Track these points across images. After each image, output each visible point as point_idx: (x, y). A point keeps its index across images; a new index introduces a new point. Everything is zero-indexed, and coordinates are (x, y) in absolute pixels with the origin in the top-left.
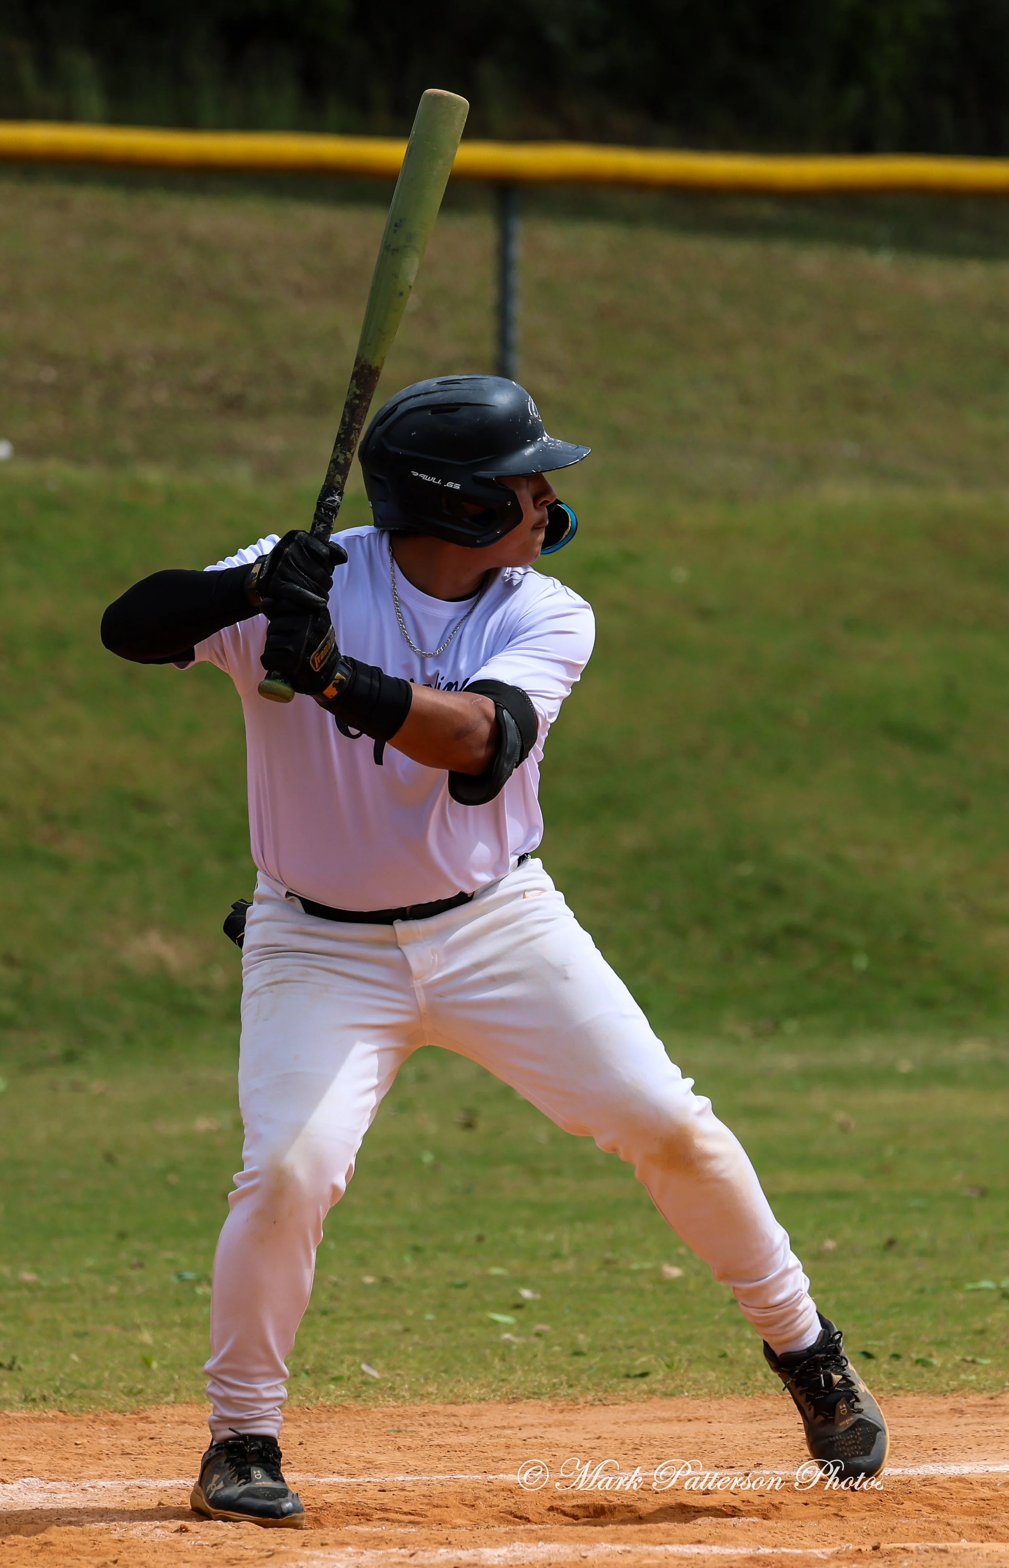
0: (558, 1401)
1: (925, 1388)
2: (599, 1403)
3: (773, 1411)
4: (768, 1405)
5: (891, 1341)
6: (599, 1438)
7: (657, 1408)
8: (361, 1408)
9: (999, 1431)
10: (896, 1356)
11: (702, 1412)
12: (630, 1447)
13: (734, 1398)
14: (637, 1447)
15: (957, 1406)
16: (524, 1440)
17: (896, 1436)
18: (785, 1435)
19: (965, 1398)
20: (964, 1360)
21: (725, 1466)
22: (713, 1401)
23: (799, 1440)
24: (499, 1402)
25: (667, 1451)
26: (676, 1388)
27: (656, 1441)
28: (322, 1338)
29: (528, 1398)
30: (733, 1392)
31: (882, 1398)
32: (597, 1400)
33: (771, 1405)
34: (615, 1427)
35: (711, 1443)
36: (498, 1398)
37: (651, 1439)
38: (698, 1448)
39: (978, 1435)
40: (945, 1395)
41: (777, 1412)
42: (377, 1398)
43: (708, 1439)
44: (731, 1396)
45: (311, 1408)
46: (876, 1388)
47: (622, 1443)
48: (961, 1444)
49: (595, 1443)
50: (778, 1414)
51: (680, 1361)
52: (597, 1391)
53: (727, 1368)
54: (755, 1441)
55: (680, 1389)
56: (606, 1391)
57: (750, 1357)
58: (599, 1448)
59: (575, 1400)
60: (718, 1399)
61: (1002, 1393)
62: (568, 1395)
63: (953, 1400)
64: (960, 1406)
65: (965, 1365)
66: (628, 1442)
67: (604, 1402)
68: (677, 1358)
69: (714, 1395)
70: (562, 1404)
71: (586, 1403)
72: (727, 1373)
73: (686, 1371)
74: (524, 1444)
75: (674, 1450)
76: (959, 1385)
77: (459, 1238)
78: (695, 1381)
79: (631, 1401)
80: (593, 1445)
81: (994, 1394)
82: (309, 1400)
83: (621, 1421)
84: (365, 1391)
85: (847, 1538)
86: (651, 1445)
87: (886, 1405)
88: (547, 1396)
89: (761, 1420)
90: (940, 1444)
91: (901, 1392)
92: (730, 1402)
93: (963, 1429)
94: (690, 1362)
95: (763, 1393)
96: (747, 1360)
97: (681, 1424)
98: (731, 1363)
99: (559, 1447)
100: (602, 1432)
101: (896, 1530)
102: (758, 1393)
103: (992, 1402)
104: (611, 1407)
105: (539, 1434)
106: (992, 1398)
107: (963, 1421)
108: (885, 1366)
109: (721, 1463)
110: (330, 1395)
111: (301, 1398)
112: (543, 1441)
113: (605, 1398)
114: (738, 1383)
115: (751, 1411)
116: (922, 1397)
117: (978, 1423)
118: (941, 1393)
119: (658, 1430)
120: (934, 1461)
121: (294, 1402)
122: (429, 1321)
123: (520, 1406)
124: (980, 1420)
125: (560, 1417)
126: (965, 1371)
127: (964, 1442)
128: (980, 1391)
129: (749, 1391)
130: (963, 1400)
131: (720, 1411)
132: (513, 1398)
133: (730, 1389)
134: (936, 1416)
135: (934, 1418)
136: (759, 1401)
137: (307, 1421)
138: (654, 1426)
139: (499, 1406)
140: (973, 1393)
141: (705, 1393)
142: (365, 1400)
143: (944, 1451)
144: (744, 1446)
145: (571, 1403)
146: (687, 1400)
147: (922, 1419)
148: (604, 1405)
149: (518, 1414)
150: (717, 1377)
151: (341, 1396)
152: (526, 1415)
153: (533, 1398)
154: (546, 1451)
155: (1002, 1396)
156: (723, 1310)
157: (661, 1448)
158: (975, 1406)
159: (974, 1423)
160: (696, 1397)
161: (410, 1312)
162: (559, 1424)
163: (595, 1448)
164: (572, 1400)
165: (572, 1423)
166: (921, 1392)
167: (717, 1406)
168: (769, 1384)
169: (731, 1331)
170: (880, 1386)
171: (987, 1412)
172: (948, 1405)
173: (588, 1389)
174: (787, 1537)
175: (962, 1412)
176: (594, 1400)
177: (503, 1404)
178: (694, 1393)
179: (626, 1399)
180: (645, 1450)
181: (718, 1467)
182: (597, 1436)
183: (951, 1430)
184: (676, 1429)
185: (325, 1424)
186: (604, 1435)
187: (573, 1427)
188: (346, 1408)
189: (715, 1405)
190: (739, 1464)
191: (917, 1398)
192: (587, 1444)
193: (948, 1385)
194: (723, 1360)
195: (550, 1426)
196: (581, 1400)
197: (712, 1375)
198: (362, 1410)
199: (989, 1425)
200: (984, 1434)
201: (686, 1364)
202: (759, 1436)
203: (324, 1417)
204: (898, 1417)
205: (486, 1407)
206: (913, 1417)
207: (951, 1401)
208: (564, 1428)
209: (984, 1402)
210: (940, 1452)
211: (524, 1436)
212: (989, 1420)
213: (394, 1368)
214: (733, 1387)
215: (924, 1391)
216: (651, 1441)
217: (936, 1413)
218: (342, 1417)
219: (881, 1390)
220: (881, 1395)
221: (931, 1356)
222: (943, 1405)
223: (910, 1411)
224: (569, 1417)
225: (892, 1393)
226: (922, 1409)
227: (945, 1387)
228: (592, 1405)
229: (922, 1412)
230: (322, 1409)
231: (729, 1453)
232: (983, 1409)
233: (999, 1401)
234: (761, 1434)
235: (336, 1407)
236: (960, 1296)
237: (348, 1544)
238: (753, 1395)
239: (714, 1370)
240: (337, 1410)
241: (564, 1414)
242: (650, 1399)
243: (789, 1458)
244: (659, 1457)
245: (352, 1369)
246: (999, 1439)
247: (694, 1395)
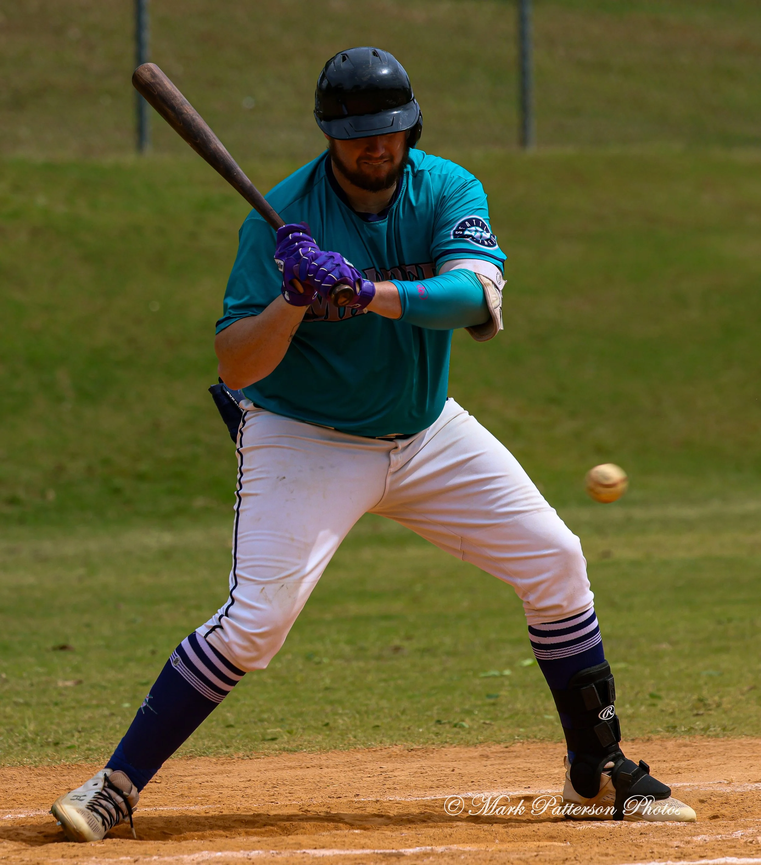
0: (220, 757)
1: (462, 742)
2: (247, 758)
3: (363, 760)
4: (359, 756)
5: (435, 711)
6: (250, 780)
7: (286, 760)
8: (90, 765)
9: (513, 768)
10: (439, 722)
11: (315, 762)
12: (270, 786)
13: (336, 752)
14: (275, 786)
15: (485, 753)
16: (200, 784)
17: (446, 774)
18: (372, 775)
19: (490, 748)
20: (484, 723)
21: (335, 796)
22: (323, 754)
23: (382, 778)
24: (181, 759)
25: (295, 788)
26: (297, 747)
27: (287, 782)
28: (57, 720)
29: (200, 756)
30: (335, 748)
31: (434, 749)
32: (246, 756)
33: (361, 756)
34: (259, 774)
35: (324, 782)
36: (180, 757)
37: (284, 780)
38: (315, 785)
39: (500, 772)
40: (475, 746)
41: (366, 760)
42: (100, 758)
43: (321, 779)
44: (333, 750)
45: (56, 767)
46: (430, 743)
47: (265, 784)
48: (490, 778)
49: (248, 784)
50: (365, 762)
51: (297, 729)
52: (246, 751)
53: (328, 733)
54: (353, 780)
55: (300, 747)
56: (251, 750)
57: (342, 725)
58: (251, 787)
59: (231, 756)
60: (326, 752)
61: (513, 744)
62: (226, 753)
63: (481, 749)
64: (486, 753)
65: (485, 726)
66: (269, 782)
67: (250, 757)
68: (294, 727)
69: (323, 750)
70: (223, 759)
71: (238, 758)
72: (328, 736)
73: (301, 736)
74: (200, 787)
75: (300, 787)
76: (484, 739)
77: (139, 653)
78: (309, 742)
79: (268, 756)
80: (246, 786)
81: (508, 744)
82: (55, 761)
83: (262, 769)
84: (91, 755)
85: (421, 842)
86: (284, 784)
87: (437, 753)
88: (213, 754)
89: (355, 766)
90: (476, 778)
91: (446, 745)
92: (334, 755)
93: (489, 768)
94: (304, 729)
95: (355, 748)
96: (341, 727)
97: (302, 770)
98: (331, 729)
99: (223, 787)
100: (251, 777)
101: (453, 836)
102: (352, 748)
103: (507, 749)
104: (255, 760)
105: (209, 779)
106: (507, 747)
107: (489, 763)
108: (434, 729)
109: (332, 795)
110: (68, 758)
111: (49, 760)
112: (213, 784)
113: (252, 755)
114: (338, 742)
115: (348, 760)
116: (460, 748)
117: (499, 764)
118: (473, 744)
119: (287, 774)
120: (473, 790)
121: (45, 763)
122: (127, 708)
123: (195, 761)
124: (500, 762)
125: (222, 768)
126: (486, 730)
127: (491, 777)
128: (499, 743)
129: (345, 747)
130: (488, 749)
131: (327, 761)
132: (190, 756)
133: (333, 745)
134: (471, 760)
135: (470, 761)
136: (353, 754)
137: (54, 775)
138: (285, 771)
139: (181, 762)
140: (494, 744)
141: (317, 749)
142: (91, 761)
143: (479, 783)
144: (346, 783)
145: (229, 758)
146: (305, 754)
147: (461, 763)
148: (251, 759)
149: (194, 767)
150: (323, 739)
151: (75, 758)
152: (200, 767)
153: (203, 756)
154: (215, 790)
155: (513, 745)
156: (320, 695)
157: (291, 786)
158: (496, 752)
159: (496, 764)
160: (311, 752)
161: (113, 702)
162: (222, 773)
163: (247, 788)
164: (229, 756)
165: (230, 772)
166: (459, 744)
167: (325, 758)
168: (359, 742)
169: (328, 708)
170: (432, 741)
171: (504, 756)
172: (478, 752)
173: (239, 749)
174: (381, 842)
175: (487, 757)
176: (244, 756)
177: (184, 761)
178: (309, 749)
179: (265, 755)
180: (280, 788)
181: (331, 798)
182: (249, 779)
183: (482, 769)
184: (299, 772)
185: (67, 777)
186: (252, 779)
187: (231, 775)
188: (80, 766)
189: (324, 757)
190: (344, 795)
191: (457, 749)
192: (242, 785)
193: (477, 739)
194: (325, 728)
195: (216, 774)
196: (235, 756)
197: (320, 738)
198: (91, 767)
199: (507, 764)
200: (503, 771)
201: (300, 730)
202: (356, 777)
203: (65, 772)
204: (446, 761)
205: (173, 762)
206: (456, 761)
207: (480, 750)
208: (225, 775)
209: (502, 750)
210: (476, 784)
211: (200, 780)
212: (506, 761)
213: (107, 739)
214: (335, 745)
215: (462, 744)
216: (284, 782)
217: (471, 758)
218: (78, 772)
219: (433, 744)
220: (434, 747)
221: (463, 721)
222: (475, 752)
223: (453, 757)
224: (228, 768)
225: (441, 746)
226: (461, 756)
227: (476, 741)
228: (243, 759)
229: (461, 758)
230: (64, 767)
231: (337, 788)
232: (501, 755)
233: (512, 749)
234: (356, 775)
235: (73, 765)
236: (477, 682)
237: (91, 856)
238: (348, 750)
239: (319, 734)
240: (74, 767)
241: (225, 765)
242: (281, 754)
243: (376, 790)
244: (291, 792)
245: (80, 740)
246: (514, 774)
247: (309, 751)
